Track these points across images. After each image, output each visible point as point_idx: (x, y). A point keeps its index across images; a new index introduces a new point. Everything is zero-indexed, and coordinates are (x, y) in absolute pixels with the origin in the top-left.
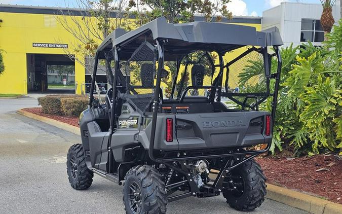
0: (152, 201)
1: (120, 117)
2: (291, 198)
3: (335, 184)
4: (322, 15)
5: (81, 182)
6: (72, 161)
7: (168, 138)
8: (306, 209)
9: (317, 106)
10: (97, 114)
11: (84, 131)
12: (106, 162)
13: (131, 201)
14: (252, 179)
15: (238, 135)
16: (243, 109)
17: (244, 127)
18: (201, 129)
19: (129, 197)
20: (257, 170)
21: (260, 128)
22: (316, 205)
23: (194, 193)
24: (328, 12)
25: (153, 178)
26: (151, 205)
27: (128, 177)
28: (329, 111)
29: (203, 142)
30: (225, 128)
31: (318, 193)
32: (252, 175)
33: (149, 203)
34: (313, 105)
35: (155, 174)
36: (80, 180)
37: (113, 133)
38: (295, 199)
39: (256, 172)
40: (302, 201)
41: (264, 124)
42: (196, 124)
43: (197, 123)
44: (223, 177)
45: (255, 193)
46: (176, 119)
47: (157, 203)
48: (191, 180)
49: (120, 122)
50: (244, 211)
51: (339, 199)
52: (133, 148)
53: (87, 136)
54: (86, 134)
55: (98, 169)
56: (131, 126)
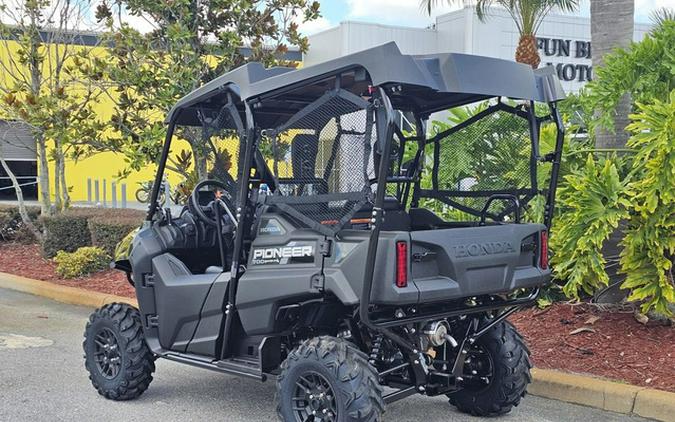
0: (362, 408)
1: (254, 243)
2: (560, 386)
3: (622, 354)
4: (520, 48)
5: (131, 383)
6: (99, 340)
7: (400, 279)
8: (594, 405)
9: (587, 213)
10: (170, 239)
11: (144, 275)
12: (215, 337)
13: (299, 412)
14: (511, 353)
15: (506, 270)
16: (483, 220)
17: (514, 253)
18: (453, 259)
19: (295, 403)
20: (517, 337)
21: (531, 254)
22: (615, 395)
23: (421, 388)
24: (530, 42)
25: (358, 361)
26: (363, 416)
27: (294, 364)
28: (619, 221)
29: (456, 285)
30: (487, 257)
31: (601, 373)
32: (509, 345)
33: (359, 413)
34: (583, 211)
35: (359, 354)
36: (128, 379)
37: (239, 275)
38: (568, 387)
39: (515, 339)
40: (584, 389)
41: (537, 248)
42: (444, 251)
43: (445, 248)
44: (464, 352)
45: (516, 379)
46: (413, 242)
47: (372, 413)
48: (416, 362)
49: (257, 253)
50: (492, 417)
51: (648, 381)
52: (302, 304)
53: (151, 286)
54: (148, 282)
55: (185, 352)
56: (293, 260)
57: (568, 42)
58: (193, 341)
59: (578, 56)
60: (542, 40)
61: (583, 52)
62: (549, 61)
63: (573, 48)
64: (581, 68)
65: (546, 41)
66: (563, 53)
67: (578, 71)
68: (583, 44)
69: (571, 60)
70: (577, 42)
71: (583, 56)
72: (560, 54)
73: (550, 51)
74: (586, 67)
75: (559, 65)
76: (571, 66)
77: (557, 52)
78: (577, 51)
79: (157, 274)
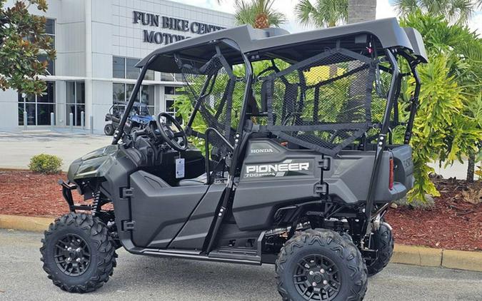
1: (246, 161)
11: (121, 188)
12: (205, 235)
22: (428, 256)
51: (437, 244)
52: (299, 205)
53: (129, 197)
54: (125, 195)
55: (166, 248)
56: (289, 173)
57: (157, 16)
58: (177, 239)
59: (164, 27)
60: (140, 13)
61: (167, 24)
62: (146, 29)
63: (160, 21)
64: (166, 35)
65: (143, 14)
66: (154, 24)
67: (164, 37)
68: (167, 19)
69: (159, 29)
70: (163, 17)
71: (168, 27)
72: (152, 25)
73: (146, 22)
74: (170, 35)
75: (152, 32)
76: (160, 34)
77: (150, 23)
78: (164, 23)
79: (136, 187)
